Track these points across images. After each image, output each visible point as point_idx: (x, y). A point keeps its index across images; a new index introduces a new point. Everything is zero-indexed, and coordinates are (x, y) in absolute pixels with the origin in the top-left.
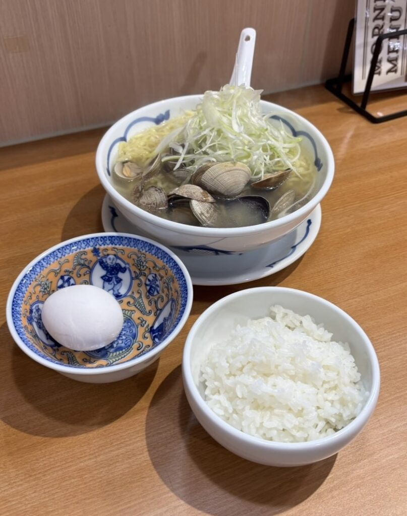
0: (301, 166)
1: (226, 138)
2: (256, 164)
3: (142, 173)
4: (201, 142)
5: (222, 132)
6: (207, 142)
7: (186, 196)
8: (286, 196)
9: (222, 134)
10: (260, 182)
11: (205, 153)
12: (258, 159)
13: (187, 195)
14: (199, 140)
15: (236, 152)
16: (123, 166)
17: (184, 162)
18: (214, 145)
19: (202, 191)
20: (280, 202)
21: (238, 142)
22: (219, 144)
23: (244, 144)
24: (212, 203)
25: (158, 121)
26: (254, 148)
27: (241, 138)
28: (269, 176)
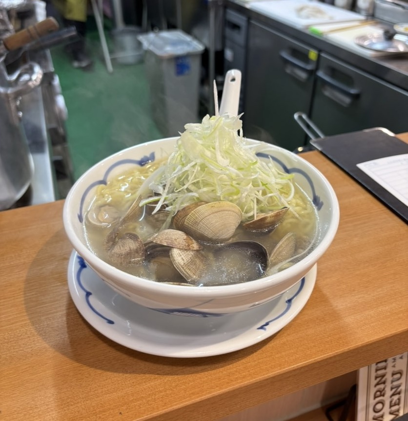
0: (297, 205)
1: (210, 173)
2: (246, 202)
3: (120, 218)
4: (184, 179)
5: (206, 167)
6: (189, 179)
7: (165, 244)
8: (285, 241)
9: (206, 169)
10: (253, 222)
11: (188, 190)
12: (248, 195)
13: (167, 242)
14: (182, 177)
15: (222, 188)
16: (100, 210)
17: (166, 203)
18: (198, 182)
19: (185, 237)
20: (279, 248)
21: (225, 177)
22: (202, 180)
23: (232, 179)
24: (197, 251)
25: (142, 163)
26: (243, 184)
27: (228, 172)
28: (262, 215)
